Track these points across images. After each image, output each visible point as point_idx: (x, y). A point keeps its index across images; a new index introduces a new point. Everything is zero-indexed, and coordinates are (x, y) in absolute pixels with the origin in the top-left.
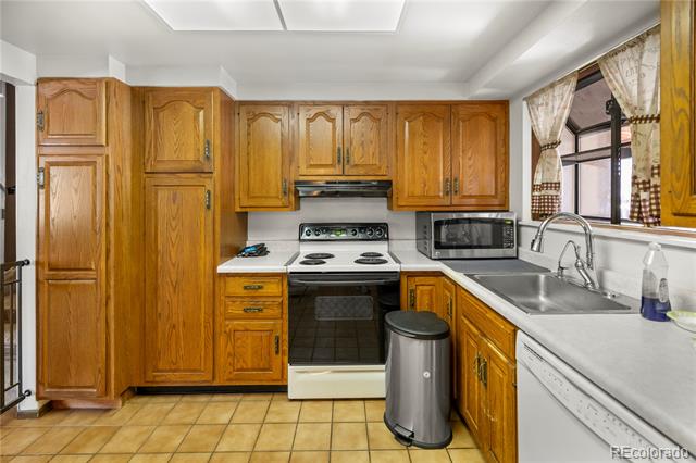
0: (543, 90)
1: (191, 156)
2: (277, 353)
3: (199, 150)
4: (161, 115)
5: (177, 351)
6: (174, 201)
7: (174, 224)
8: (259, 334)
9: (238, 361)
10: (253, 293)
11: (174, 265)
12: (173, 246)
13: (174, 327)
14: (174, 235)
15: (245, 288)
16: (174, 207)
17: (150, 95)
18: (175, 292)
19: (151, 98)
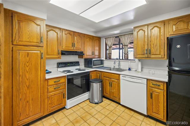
0: (109, 38)
1: (35, 40)
2: (64, 98)
3: (38, 39)
4: (21, 24)
5: (29, 110)
6: (28, 56)
7: (27, 64)
8: (58, 95)
9: (52, 105)
10: (57, 83)
11: (27, 79)
12: (27, 72)
13: (28, 102)
14: (27, 69)
15: (55, 82)
16: (28, 59)
17: (16, 14)
18: (28, 89)
19: (16, 16)
